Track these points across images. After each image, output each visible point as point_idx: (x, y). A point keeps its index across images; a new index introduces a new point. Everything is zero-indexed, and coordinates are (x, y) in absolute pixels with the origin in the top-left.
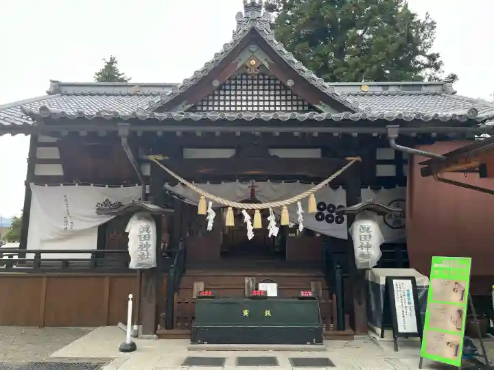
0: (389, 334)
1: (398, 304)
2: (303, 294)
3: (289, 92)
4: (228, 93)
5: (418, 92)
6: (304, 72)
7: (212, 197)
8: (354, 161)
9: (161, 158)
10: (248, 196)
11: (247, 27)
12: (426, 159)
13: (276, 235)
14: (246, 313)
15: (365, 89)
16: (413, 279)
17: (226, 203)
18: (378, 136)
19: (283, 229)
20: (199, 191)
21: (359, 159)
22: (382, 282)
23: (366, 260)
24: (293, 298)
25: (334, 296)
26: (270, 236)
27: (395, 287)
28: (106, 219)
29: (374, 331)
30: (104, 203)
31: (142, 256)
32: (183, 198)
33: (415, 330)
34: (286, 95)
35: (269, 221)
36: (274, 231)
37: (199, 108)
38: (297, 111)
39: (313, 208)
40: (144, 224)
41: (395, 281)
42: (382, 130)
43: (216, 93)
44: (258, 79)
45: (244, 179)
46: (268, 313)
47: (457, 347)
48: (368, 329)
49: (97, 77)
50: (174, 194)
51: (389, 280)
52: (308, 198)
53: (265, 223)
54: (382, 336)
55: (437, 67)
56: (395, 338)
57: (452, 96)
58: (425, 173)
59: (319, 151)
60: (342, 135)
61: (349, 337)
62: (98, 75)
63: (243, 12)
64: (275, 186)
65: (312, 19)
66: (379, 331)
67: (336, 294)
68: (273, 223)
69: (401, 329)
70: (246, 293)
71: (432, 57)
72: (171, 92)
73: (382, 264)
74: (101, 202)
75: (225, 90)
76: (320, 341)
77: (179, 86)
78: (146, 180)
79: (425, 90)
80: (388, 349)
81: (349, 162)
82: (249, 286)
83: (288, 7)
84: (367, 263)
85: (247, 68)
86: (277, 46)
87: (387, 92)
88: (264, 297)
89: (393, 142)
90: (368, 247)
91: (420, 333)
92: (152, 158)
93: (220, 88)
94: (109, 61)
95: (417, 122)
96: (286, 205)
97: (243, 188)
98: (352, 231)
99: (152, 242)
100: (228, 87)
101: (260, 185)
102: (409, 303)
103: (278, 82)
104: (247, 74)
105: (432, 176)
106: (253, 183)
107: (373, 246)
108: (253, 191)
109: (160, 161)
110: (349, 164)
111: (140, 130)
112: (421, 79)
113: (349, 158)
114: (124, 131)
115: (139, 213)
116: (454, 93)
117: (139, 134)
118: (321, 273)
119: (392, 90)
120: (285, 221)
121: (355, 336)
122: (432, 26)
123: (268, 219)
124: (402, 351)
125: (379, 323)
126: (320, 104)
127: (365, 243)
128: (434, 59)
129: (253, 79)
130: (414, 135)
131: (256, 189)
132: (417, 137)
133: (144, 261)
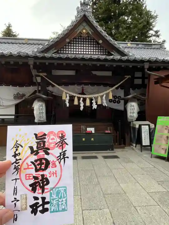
0: (138, 146)
1: (143, 135)
2: (106, 132)
3: (99, 46)
4: (72, 45)
5: (151, 47)
6: (107, 37)
7: (68, 92)
8: (127, 78)
9: (45, 74)
10: (81, 92)
11: (82, 14)
12: (157, 77)
13: (96, 108)
14: (84, 139)
15: (129, 45)
16: (149, 125)
17: (74, 95)
18: (140, 67)
19: (99, 106)
20: (62, 89)
21: (130, 76)
22: (137, 126)
23: (132, 118)
24: (102, 133)
25: (118, 132)
26: (93, 109)
27: (142, 129)
28: (18, 101)
29: (132, 145)
30: (17, 94)
31: (40, 117)
32: (53, 92)
33: (149, 144)
34: (98, 47)
35: (93, 103)
36: (95, 106)
37: (59, 52)
38: (101, 54)
39: (111, 97)
40: (40, 103)
41: (142, 126)
42: (142, 65)
43: (67, 45)
44: (86, 39)
45: (79, 84)
46: (92, 139)
47: (166, 150)
48: (130, 145)
49: (3, 33)
50: (49, 91)
51: (140, 126)
52: (109, 93)
53: (91, 103)
54: (136, 147)
55: (158, 36)
56: (141, 147)
57: (164, 50)
58: (156, 83)
59: (111, 72)
60: (126, 66)
61: (123, 148)
62: (3, 32)
63: (80, 6)
64: (92, 88)
65: (106, 10)
66: (134, 145)
67: (119, 132)
68: (94, 103)
69: (144, 144)
70: (82, 132)
71: (157, 32)
72: (47, 43)
73: (138, 119)
74: (16, 94)
75: (71, 44)
76: (113, 150)
77: (51, 41)
78: (39, 84)
79: (154, 47)
80: (139, 152)
81: (126, 77)
82: (83, 129)
83: (94, 4)
84: (133, 119)
85: (82, 34)
86: (95, 24)
87: (138, 47)
88: (91, 133)
89: (146, 70)
90: (133, 113)
91: (151, 146)
92: (41, 74)
93: (69, 43)
94: (8, 25)
95: (156, 62)
96: (100, 96)
97: (78, 88)
98: (127, 107)
99: (44, 111)
100: (72, 42)
101: (86, 87)
102: (147, 134)
103: (95, 41)
104: (81, 36)
105: (159, 85)
106: (83, 86)
107: (135, 112)
108: (83, 90)
109: (45, 76)
110: (126, 79)
111: (38, 62)
112: (150, 41)
113: (126, 76)
114: (31, 62)
115: (38, 99)
116: (165, 49)
117: (38, 64)
118: (111, 124)
119: (140, 46)
120: (99, 103)
121: (125, 147)
122: (156, 17)
123: (93, 102)
124: (144, 152)
125: (134, 142)
126: (113, 52)
127: (132, 111)
128: (157, 33)
129: (83, 39)
130: (154, 67)
131: (84, 89)
132: (155, 68)
133: (42, 119)
